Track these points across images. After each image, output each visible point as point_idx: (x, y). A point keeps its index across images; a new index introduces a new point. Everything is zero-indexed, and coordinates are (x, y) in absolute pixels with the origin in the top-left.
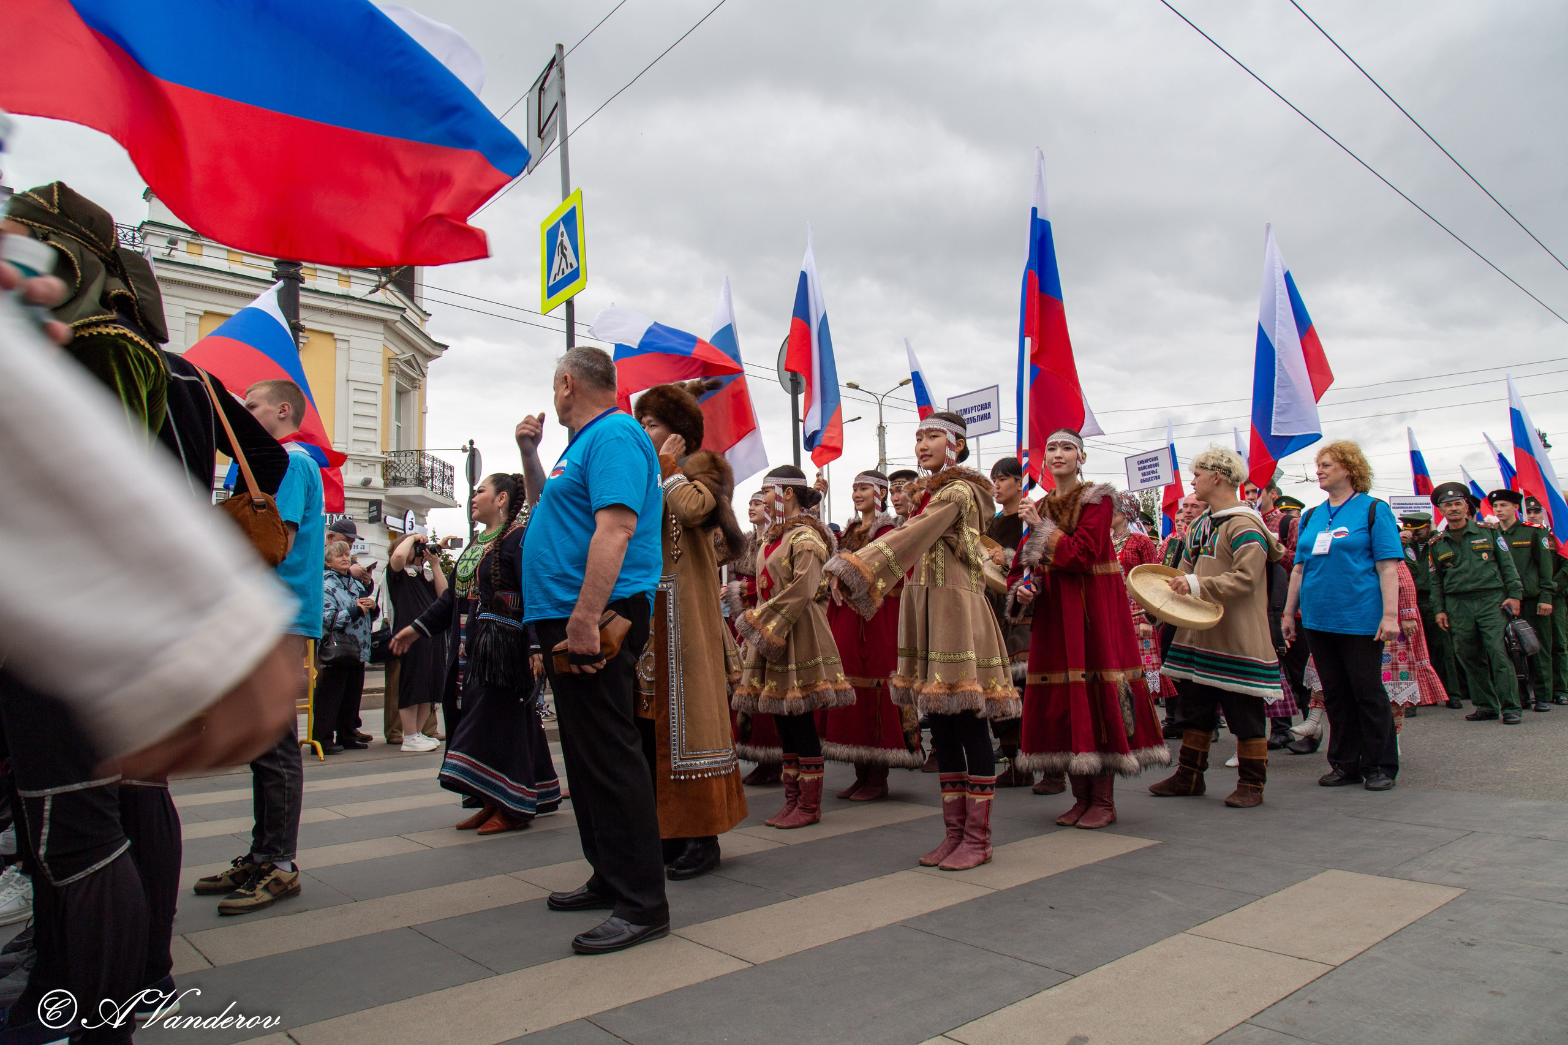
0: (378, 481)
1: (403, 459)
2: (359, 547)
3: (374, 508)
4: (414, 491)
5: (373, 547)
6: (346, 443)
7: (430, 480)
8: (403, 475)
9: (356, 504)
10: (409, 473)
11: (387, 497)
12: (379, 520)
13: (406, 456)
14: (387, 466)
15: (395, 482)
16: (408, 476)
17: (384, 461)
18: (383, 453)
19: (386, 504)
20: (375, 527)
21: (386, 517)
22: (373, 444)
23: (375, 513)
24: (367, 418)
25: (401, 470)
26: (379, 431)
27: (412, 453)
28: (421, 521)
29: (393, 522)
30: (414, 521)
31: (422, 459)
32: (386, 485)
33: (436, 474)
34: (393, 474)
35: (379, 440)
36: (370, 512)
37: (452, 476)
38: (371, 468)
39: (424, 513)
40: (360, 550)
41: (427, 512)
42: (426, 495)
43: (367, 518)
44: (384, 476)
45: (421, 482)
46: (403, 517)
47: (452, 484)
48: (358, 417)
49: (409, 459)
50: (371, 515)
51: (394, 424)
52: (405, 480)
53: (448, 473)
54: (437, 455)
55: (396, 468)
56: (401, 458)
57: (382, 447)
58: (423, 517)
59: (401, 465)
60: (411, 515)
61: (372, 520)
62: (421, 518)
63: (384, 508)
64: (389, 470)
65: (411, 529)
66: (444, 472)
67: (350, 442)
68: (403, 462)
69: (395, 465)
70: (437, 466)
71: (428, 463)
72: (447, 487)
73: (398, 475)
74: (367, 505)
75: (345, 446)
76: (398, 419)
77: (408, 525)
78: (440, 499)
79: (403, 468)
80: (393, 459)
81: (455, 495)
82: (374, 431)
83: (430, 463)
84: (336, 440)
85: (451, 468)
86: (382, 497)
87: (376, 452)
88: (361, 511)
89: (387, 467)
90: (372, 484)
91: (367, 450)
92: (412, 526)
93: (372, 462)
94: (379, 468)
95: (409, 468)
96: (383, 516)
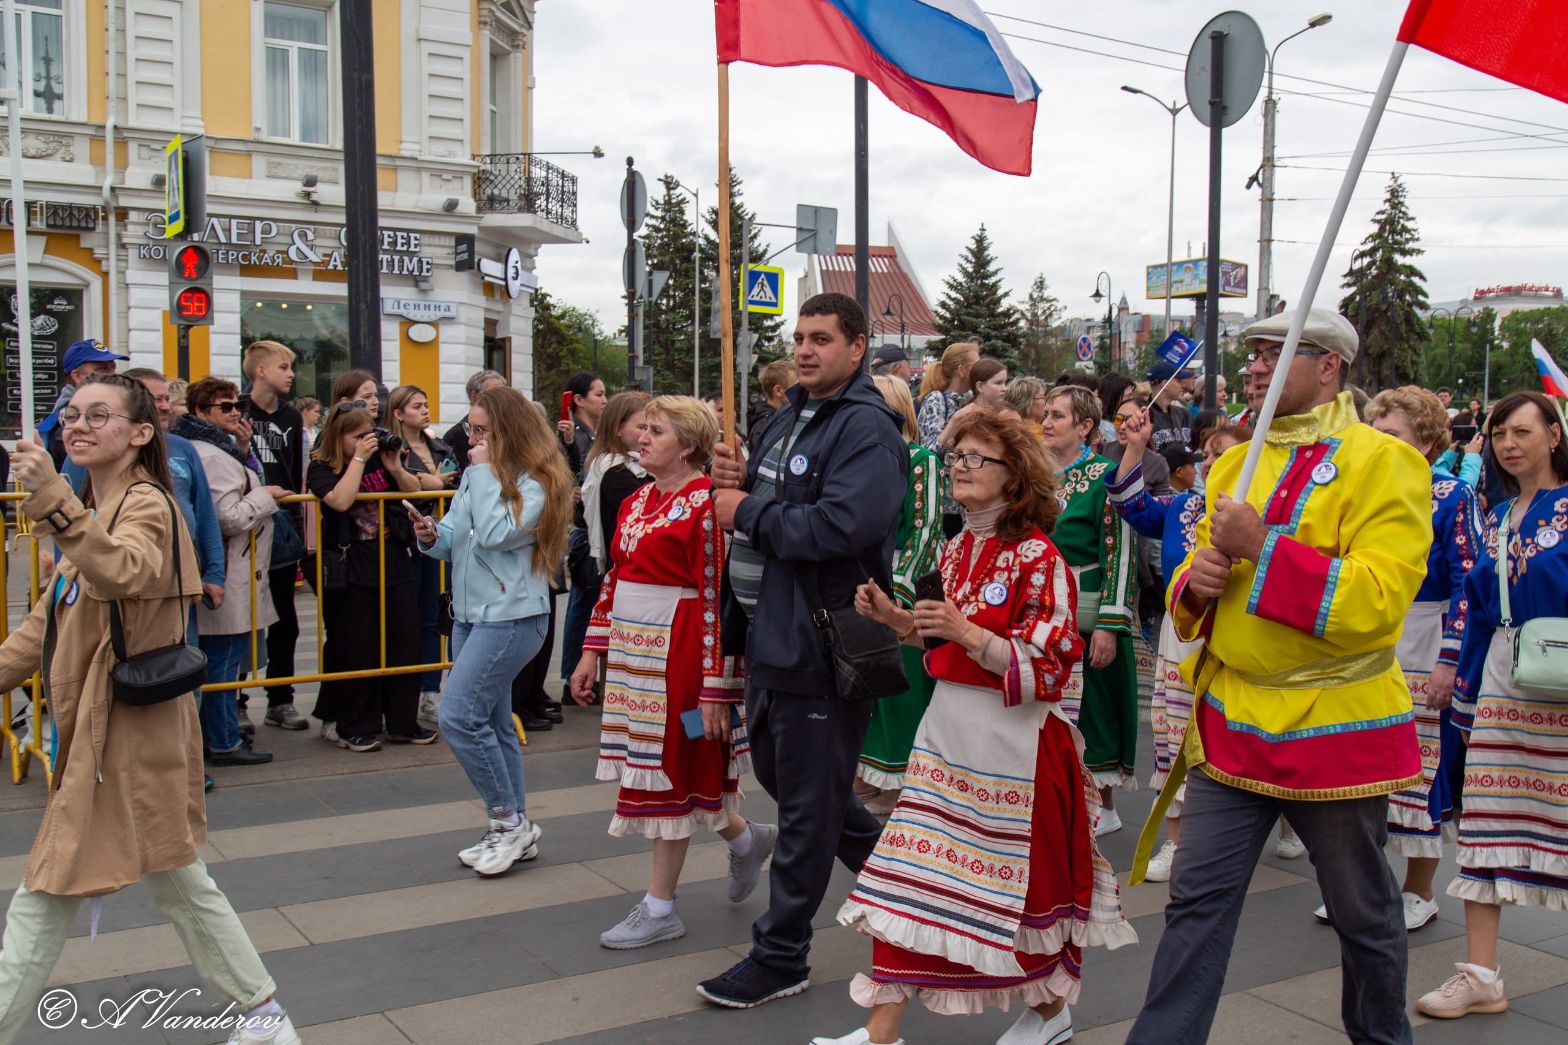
0: (467, 205)
1: (502, 167)
2: (442, 308)
3: (464, 247)
4: (521, 220)
5: (462, 308)
6: (419, 143)
7: (543, 198)
8: (504, 194)
9: (437, 240)
10: (512, 191)
11: (481, 228)
12: (471, 267)
13: (508, 162)
14: (479, 178)
15: (492, 205)
16: (513, 196)
17: (476, 171)
18: (474, 157)
19: (484, 241)
20: (464, 276)
21: (480, 260)
22: (459, 145)
23: (465, 256)
24: (448, 102)
25: (500, 186)
26: (467, 122)
27: (518, 159)
28: (528, 265)
29: (491, 268)
30: (519, 265)
31: (533, 169)
32: (479, 210)
33: (553, 194)
34: (488, 191)
35: (467, 138)
36: (457, 254)
37: (574, 193)
38: (456, 183)
39: (532, 252)
40: (443, 313)
41: (537, 249)
42: (539, 226)
43: (453, 263)
44: (475, 194)
45: (528, 202)
46: (504, 259)
47: (575, 206)
48: (437, 101)
49: (513, 167)
50: (459, 258)
51: (488, 106)
52: (508, 200)
53: (568, 186)
54: (555, 161)
55: (492, 182)
56: (499, 166)
57: (472, 148)
58: (531, 257)
59: (500, 178)
60: (514, 256)
61: (460, 267)
62: (528, 257)
63: (478, 247)
64: (484, 186)
65: (515, 278)
66: (563, 186)
67: (425, 140)
68: (504, 173)
69: (492, 178)
70: (555, 179)
71: (538, 173)
72: (567, 212)
73: (496, 192)
74: (452, 242)
75: (417, 147)
76: (493, 101)
77: (511, 272)
78: (558, 230)
79: (504, 182)
80: (488, 167)
81: (579, 224)
82: (458, 124)
83: (544, 174)
84: (404, 138)
85: (574, 181)
86: (472, 230)
87: (463, 157)
88: (444, 252)
89: (480, 180)
90: (460, 209)
91: (451, 154)
92: (517, 273)
93: (456, 172)
94: (468, 182)
95: (512, 182)
96: (476, 260)
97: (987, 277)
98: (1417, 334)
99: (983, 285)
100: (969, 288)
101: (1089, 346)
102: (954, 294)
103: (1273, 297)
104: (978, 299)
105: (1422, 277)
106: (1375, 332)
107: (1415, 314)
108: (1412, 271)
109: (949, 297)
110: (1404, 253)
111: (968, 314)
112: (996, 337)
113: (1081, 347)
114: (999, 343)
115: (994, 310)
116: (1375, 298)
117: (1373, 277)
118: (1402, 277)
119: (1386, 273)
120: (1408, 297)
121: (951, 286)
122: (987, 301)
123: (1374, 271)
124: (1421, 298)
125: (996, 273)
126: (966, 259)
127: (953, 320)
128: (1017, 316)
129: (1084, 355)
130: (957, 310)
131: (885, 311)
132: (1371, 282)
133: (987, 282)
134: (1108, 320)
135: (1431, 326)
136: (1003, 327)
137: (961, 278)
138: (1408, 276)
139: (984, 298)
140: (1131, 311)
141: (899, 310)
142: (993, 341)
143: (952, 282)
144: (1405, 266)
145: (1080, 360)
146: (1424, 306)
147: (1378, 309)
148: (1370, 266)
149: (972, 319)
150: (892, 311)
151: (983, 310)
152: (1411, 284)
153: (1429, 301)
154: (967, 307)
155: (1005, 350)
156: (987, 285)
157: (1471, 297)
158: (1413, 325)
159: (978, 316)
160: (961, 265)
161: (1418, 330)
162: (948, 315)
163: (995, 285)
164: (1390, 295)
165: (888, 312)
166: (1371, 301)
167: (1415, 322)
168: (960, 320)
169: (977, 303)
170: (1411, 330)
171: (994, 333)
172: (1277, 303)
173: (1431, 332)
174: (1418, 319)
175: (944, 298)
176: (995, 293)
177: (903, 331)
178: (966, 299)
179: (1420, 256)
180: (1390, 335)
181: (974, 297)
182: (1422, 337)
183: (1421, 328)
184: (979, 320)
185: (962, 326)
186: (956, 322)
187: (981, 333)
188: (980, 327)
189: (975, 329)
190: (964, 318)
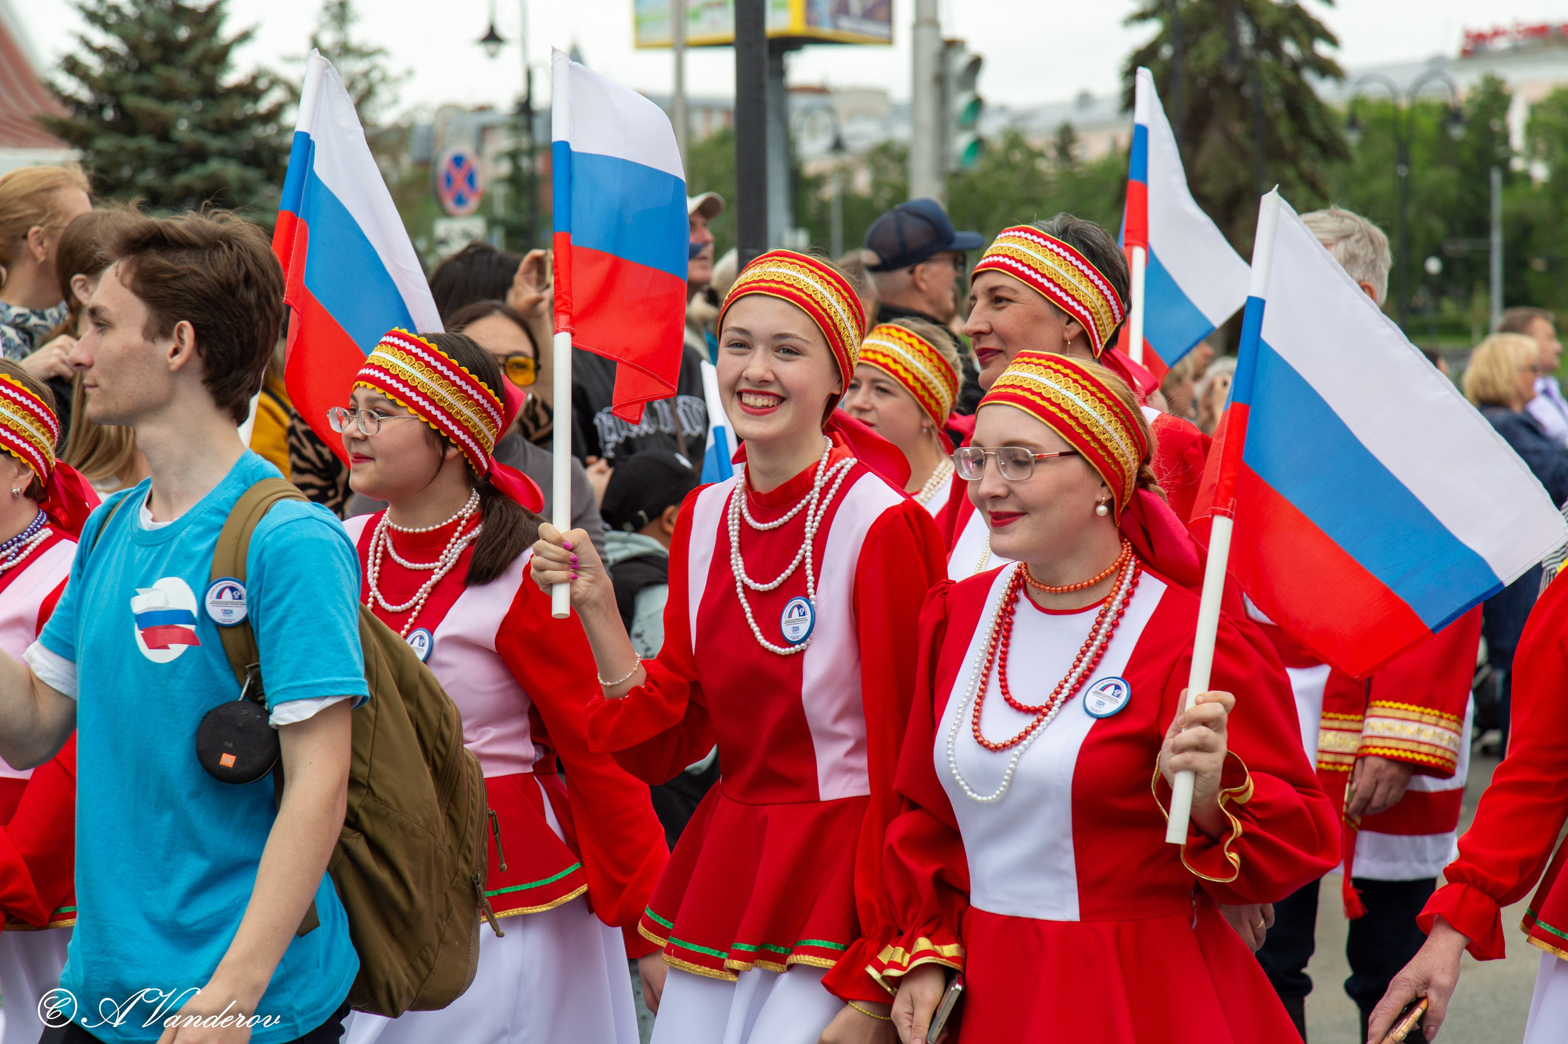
98: (1319, 143)
99: (177, 12)
100: (138, 19)
101: (471, 179)
102: (99, 39)
103: (952, 45)
104: (166, 49)
106: (1214, 140)
107: (1310, 93)
109: (88, 45)
112: (223, 154)
113: (449, 180)
114: (232, 171)
115: (212, 80)
116: (1210, 49)
120: (1289, 49)
121: (92, 18)
122: (193, 55)
124: (1322, 50)
127: (101, 107)
128: (276, 96)
129: (460, 201)
130: (109, 81)
134: (525, 109)
136: (241, 125)
139: (184, 47)
142: (215, 165)
145: (447, 215)
146: (1330, 71)
147: (1217, 80)
149: (147, 104)
151: (181, 80)
152: (1298, 13)
155: (247, 189)
156: (189, 10)
158: (1306, 120)
159: (168, 95)
161: (1320, 135)
164: (1247, 39)
166: (1200, 56)
167: (1310, 110)
168: (119, 107)
169: (166, 61)
170: (1303, 130)
171: (216, 143)
172: (961, 61)
173: (1352, 138)
174: (1319, 105)
176: (213, 33)
178: (134, 48)
180: (1248, 145)
181: (155, 44)
183: (1327, 128)
184: (172, 109)
185: (127, 123)
186: (109, 114)
187: (178, 143)
188: (174, 126)
189: (164, 134)
190: (131, 101)
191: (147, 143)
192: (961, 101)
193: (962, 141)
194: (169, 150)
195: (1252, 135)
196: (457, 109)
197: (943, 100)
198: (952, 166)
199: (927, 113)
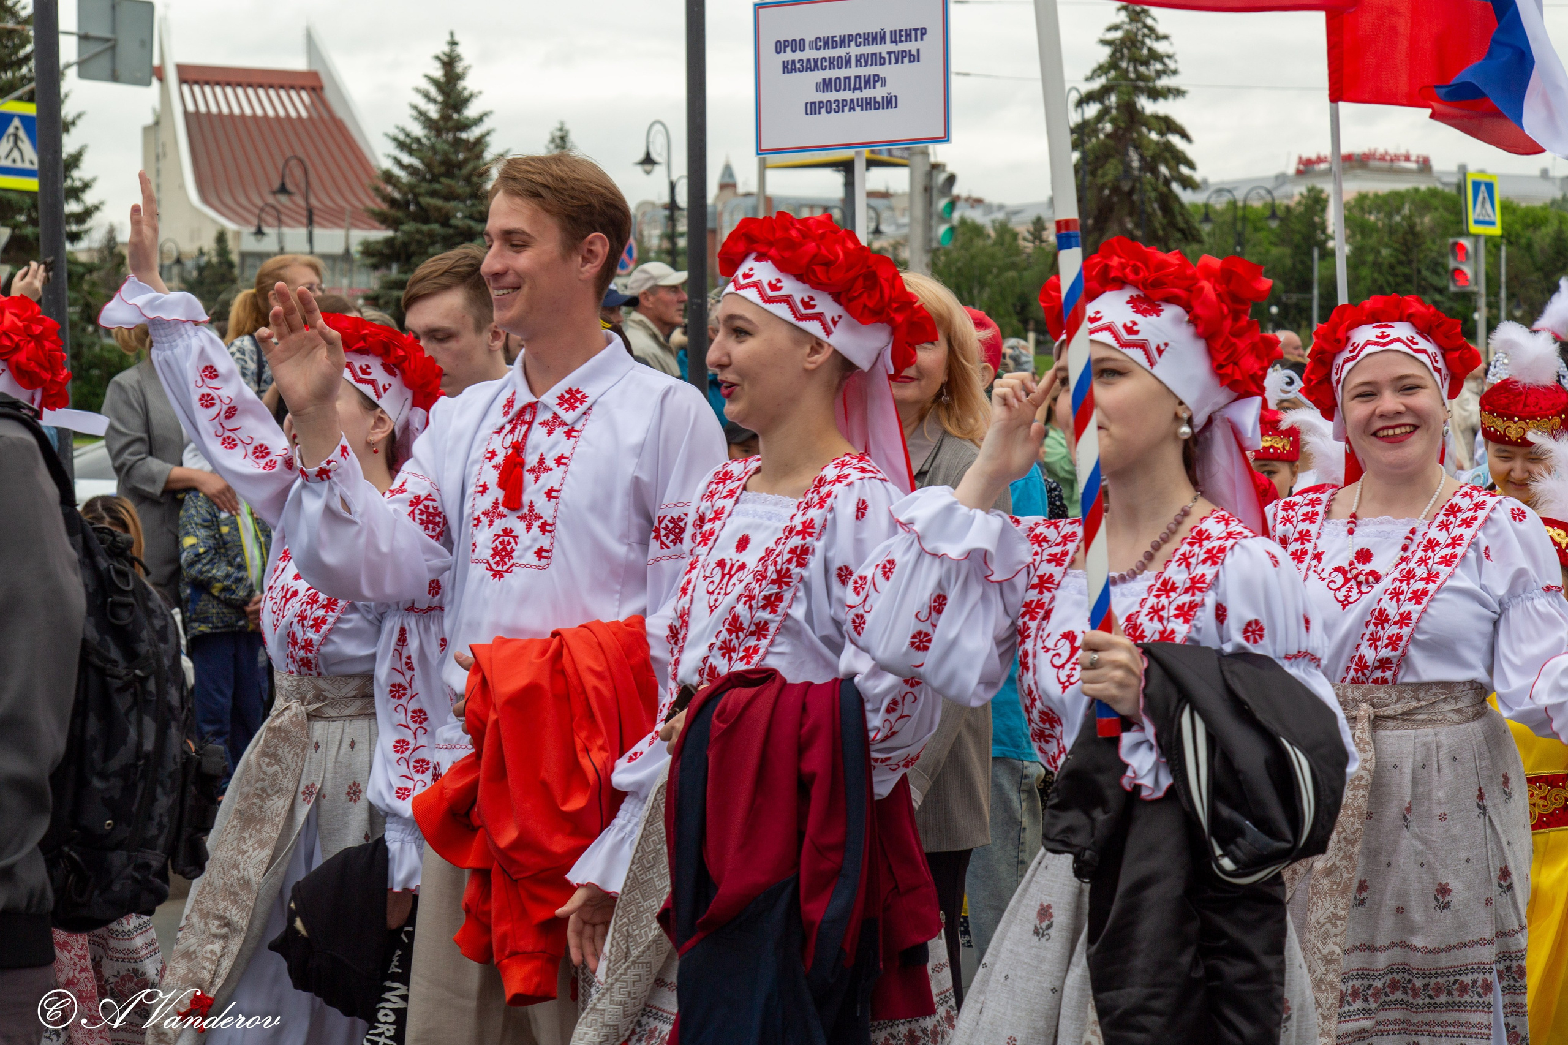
97: (465, 126)
98: (1182, 231)
99: (458, 143)
100: (433, 147)
102: (406, 159)
103: (936, 167)
104: (450, 168)
105: (1185, 136)
107: (1176, 198)
108: (1168, 125)
109: (398, 162)
110: (1155, 94)
111: (433, 194)
115: (479, 186)
116: (1111, 170)
117: (1108, 136)
118: (1154, 136)
119: (1129, 129)
120: (1163, 169)
121: (402, 145)
122: (465, 171)
123: (1108, 127)
124: (1184, 170)
125: (480, 119)
126: (427, 96)
127: (407, 204)
130: (412, 188)
131: (276, 185)
132: (1103, 144)
133: (464, 135)
134: (671, 205)
135: (1207, 218)
137: (417, 130)
138: (1162, 134)
139: (460, 165)
140: (741, 189)
141: (303, 185)
143: (402, 137)
144: (1156, 117)
146: (1188, 183)
147: (1116, 189)
148: (1100, 117)
149: (438, 202)
150: (290, 186)
151: (460, 187)
152: (1169, 147)
153: (1197, 176)
154: (431, 181)
156: (467, 141)
157: (1291, 170)
158: (1173, 216)
159: (450, 196)
160: (415, 107)
161: (1182, 225)
162: (397, 195)
163: (480, 143)
164: (1136, 164)
165: (283, 190)
166: (1104, 175)
167: (1176, 208)
168: (418, 204)
169: (449, 174)
170: (1172, 224)
172: (942, 178)
173: (1206, 228)
174: (1181, 205)
175: (387, 164)
176: (479, 156)
177: (310, 222)
178: (428, 165)
179: (1180, 101)
181: (442, 163)
182: (1190, 235)
183: (1187, 222)
184: (451, 204)
185: (423, 215)
186: (412, 208)
187: (456, 228)
188: (455, 216)
189: (445, 221)
190: (426, 200)
191: (436, 227)
192: (942, 203)
193: (943, 229)
194: (451, 231)
195: (1137, 225)
196: (653, 205)
197: (930, 203)
198: (935, 245)
199: (919, 212)
